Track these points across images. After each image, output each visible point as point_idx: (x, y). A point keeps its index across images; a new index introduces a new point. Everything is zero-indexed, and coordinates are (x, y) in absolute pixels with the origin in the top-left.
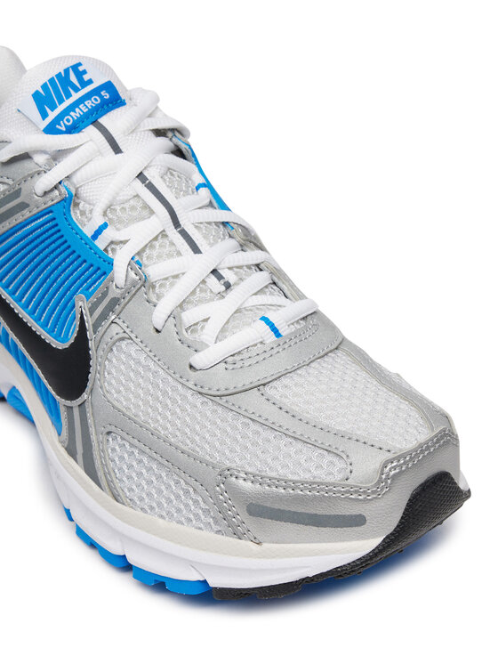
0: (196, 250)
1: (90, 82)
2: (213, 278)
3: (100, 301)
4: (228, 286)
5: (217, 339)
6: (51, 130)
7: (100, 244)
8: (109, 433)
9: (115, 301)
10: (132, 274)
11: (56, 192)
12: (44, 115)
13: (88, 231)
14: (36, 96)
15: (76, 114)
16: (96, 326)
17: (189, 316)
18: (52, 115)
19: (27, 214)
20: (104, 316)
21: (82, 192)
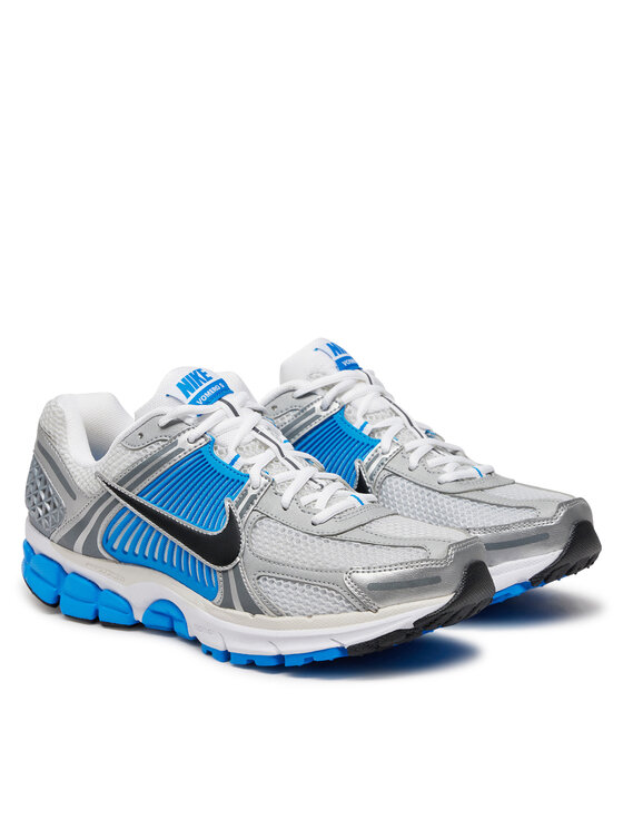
0: (297, 468)
1: (211, 378)
2: (311, 482)
3: (241, 500)
4: (322, 487)
5: (328, 505)
6: (194, 402)
7: (237, 467)
8: (258, 578)
9: (254, 497)
10: (263, 479)
11: (203, 440)
12: (188, 396)
13: (227, 461)
14: (179, 385)
15: (208, 394)
16: (241, 515)
17: (304, 500)
18: (193, 396)
19: (182, 455)
20: (247, 507)
21: (218, 440)
